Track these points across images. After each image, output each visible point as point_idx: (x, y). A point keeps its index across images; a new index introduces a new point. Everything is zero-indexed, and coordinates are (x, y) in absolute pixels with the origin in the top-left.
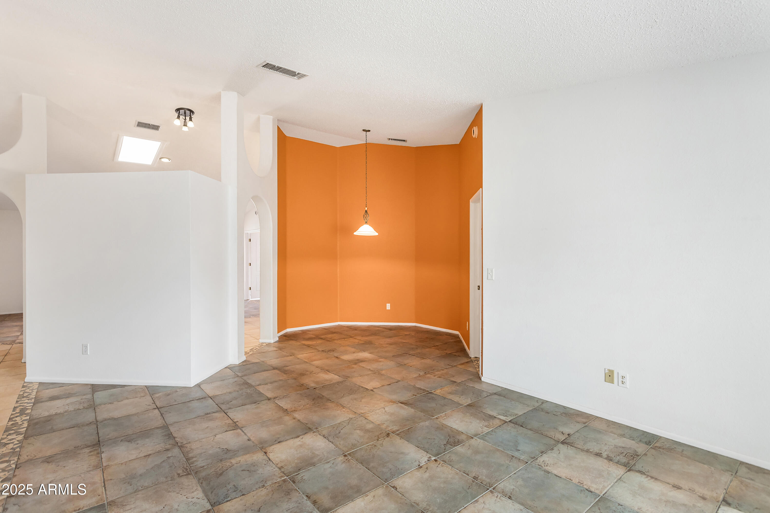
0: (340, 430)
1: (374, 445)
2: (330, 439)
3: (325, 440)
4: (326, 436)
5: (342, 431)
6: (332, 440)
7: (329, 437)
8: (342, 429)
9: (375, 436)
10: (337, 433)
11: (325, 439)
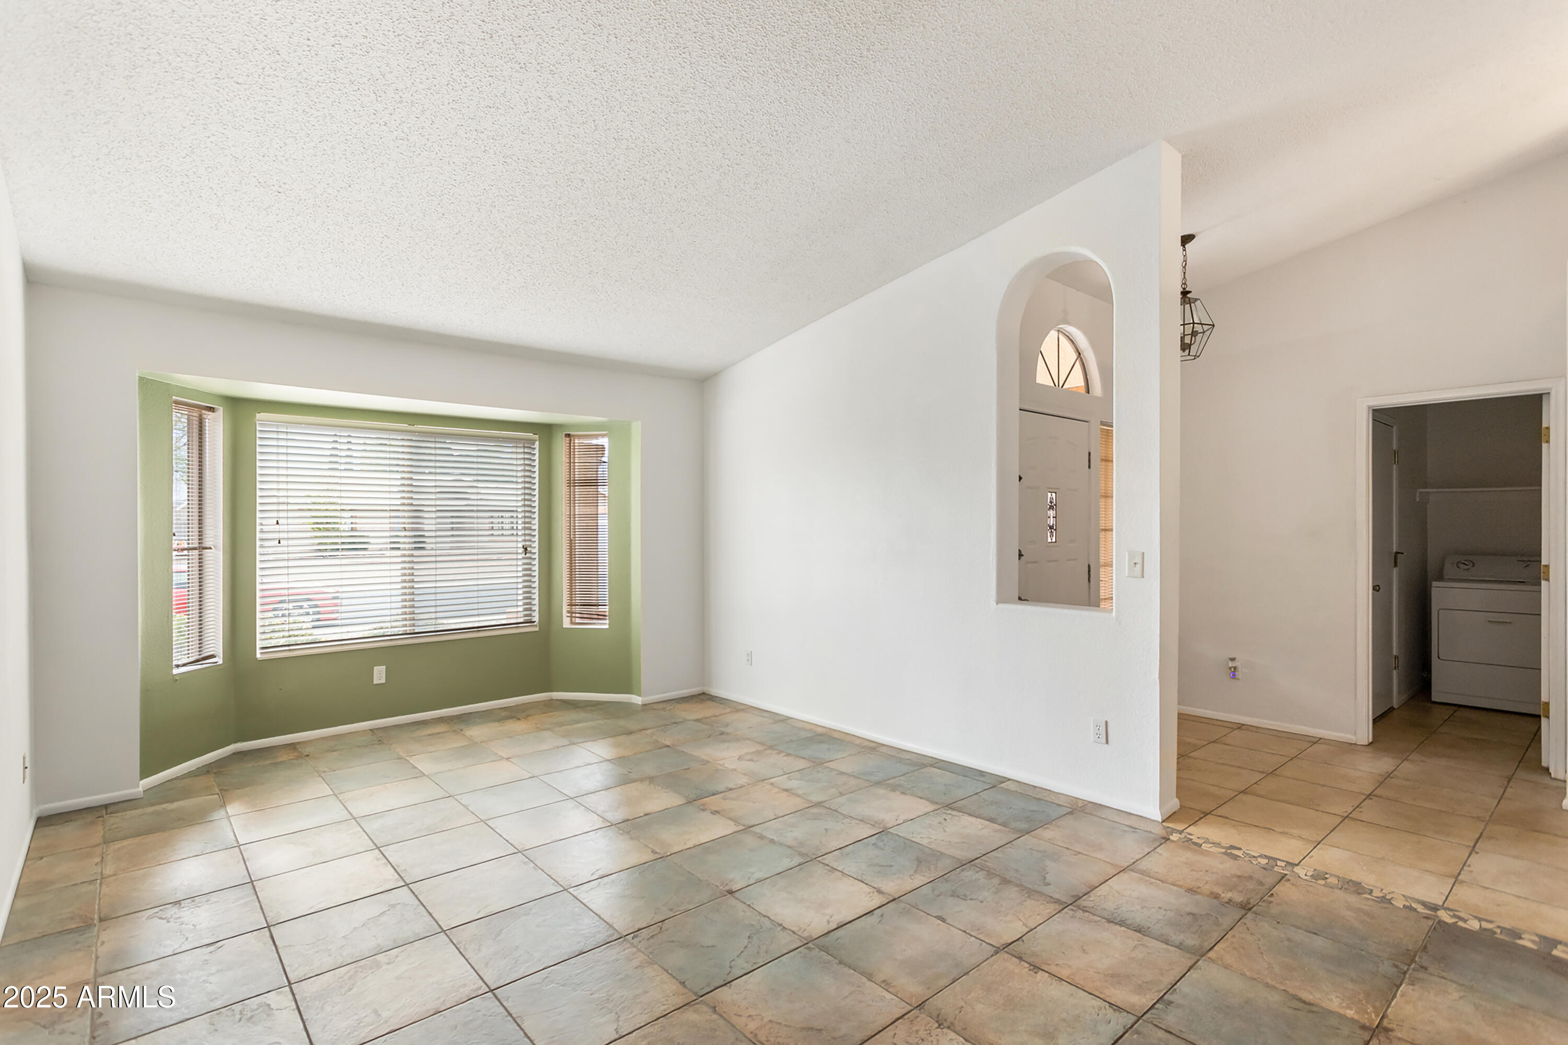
0: (749, 946)
1: (674, 911)
2: (768, 924)
3: (779, 920)
4: (779, 929)
5: (746, 941)
6: (763, 919)
7: (772, 926)
8: (746, 947)
9: (666, 930)
10: (755, 937)
11: (780, 923)
